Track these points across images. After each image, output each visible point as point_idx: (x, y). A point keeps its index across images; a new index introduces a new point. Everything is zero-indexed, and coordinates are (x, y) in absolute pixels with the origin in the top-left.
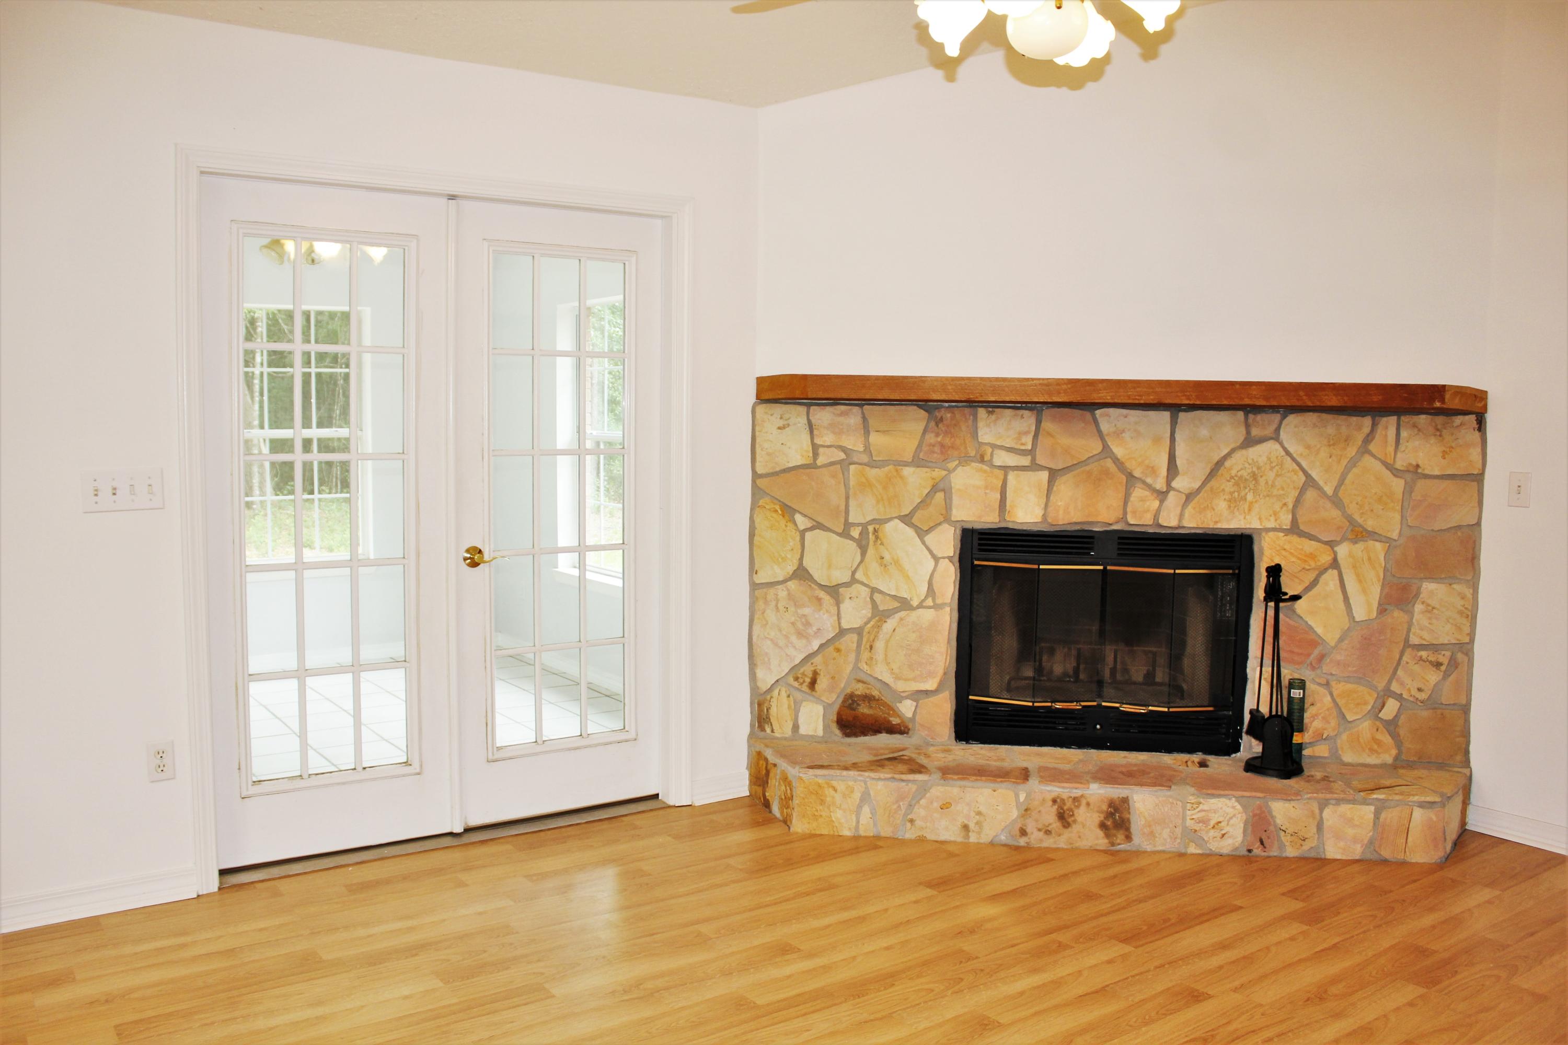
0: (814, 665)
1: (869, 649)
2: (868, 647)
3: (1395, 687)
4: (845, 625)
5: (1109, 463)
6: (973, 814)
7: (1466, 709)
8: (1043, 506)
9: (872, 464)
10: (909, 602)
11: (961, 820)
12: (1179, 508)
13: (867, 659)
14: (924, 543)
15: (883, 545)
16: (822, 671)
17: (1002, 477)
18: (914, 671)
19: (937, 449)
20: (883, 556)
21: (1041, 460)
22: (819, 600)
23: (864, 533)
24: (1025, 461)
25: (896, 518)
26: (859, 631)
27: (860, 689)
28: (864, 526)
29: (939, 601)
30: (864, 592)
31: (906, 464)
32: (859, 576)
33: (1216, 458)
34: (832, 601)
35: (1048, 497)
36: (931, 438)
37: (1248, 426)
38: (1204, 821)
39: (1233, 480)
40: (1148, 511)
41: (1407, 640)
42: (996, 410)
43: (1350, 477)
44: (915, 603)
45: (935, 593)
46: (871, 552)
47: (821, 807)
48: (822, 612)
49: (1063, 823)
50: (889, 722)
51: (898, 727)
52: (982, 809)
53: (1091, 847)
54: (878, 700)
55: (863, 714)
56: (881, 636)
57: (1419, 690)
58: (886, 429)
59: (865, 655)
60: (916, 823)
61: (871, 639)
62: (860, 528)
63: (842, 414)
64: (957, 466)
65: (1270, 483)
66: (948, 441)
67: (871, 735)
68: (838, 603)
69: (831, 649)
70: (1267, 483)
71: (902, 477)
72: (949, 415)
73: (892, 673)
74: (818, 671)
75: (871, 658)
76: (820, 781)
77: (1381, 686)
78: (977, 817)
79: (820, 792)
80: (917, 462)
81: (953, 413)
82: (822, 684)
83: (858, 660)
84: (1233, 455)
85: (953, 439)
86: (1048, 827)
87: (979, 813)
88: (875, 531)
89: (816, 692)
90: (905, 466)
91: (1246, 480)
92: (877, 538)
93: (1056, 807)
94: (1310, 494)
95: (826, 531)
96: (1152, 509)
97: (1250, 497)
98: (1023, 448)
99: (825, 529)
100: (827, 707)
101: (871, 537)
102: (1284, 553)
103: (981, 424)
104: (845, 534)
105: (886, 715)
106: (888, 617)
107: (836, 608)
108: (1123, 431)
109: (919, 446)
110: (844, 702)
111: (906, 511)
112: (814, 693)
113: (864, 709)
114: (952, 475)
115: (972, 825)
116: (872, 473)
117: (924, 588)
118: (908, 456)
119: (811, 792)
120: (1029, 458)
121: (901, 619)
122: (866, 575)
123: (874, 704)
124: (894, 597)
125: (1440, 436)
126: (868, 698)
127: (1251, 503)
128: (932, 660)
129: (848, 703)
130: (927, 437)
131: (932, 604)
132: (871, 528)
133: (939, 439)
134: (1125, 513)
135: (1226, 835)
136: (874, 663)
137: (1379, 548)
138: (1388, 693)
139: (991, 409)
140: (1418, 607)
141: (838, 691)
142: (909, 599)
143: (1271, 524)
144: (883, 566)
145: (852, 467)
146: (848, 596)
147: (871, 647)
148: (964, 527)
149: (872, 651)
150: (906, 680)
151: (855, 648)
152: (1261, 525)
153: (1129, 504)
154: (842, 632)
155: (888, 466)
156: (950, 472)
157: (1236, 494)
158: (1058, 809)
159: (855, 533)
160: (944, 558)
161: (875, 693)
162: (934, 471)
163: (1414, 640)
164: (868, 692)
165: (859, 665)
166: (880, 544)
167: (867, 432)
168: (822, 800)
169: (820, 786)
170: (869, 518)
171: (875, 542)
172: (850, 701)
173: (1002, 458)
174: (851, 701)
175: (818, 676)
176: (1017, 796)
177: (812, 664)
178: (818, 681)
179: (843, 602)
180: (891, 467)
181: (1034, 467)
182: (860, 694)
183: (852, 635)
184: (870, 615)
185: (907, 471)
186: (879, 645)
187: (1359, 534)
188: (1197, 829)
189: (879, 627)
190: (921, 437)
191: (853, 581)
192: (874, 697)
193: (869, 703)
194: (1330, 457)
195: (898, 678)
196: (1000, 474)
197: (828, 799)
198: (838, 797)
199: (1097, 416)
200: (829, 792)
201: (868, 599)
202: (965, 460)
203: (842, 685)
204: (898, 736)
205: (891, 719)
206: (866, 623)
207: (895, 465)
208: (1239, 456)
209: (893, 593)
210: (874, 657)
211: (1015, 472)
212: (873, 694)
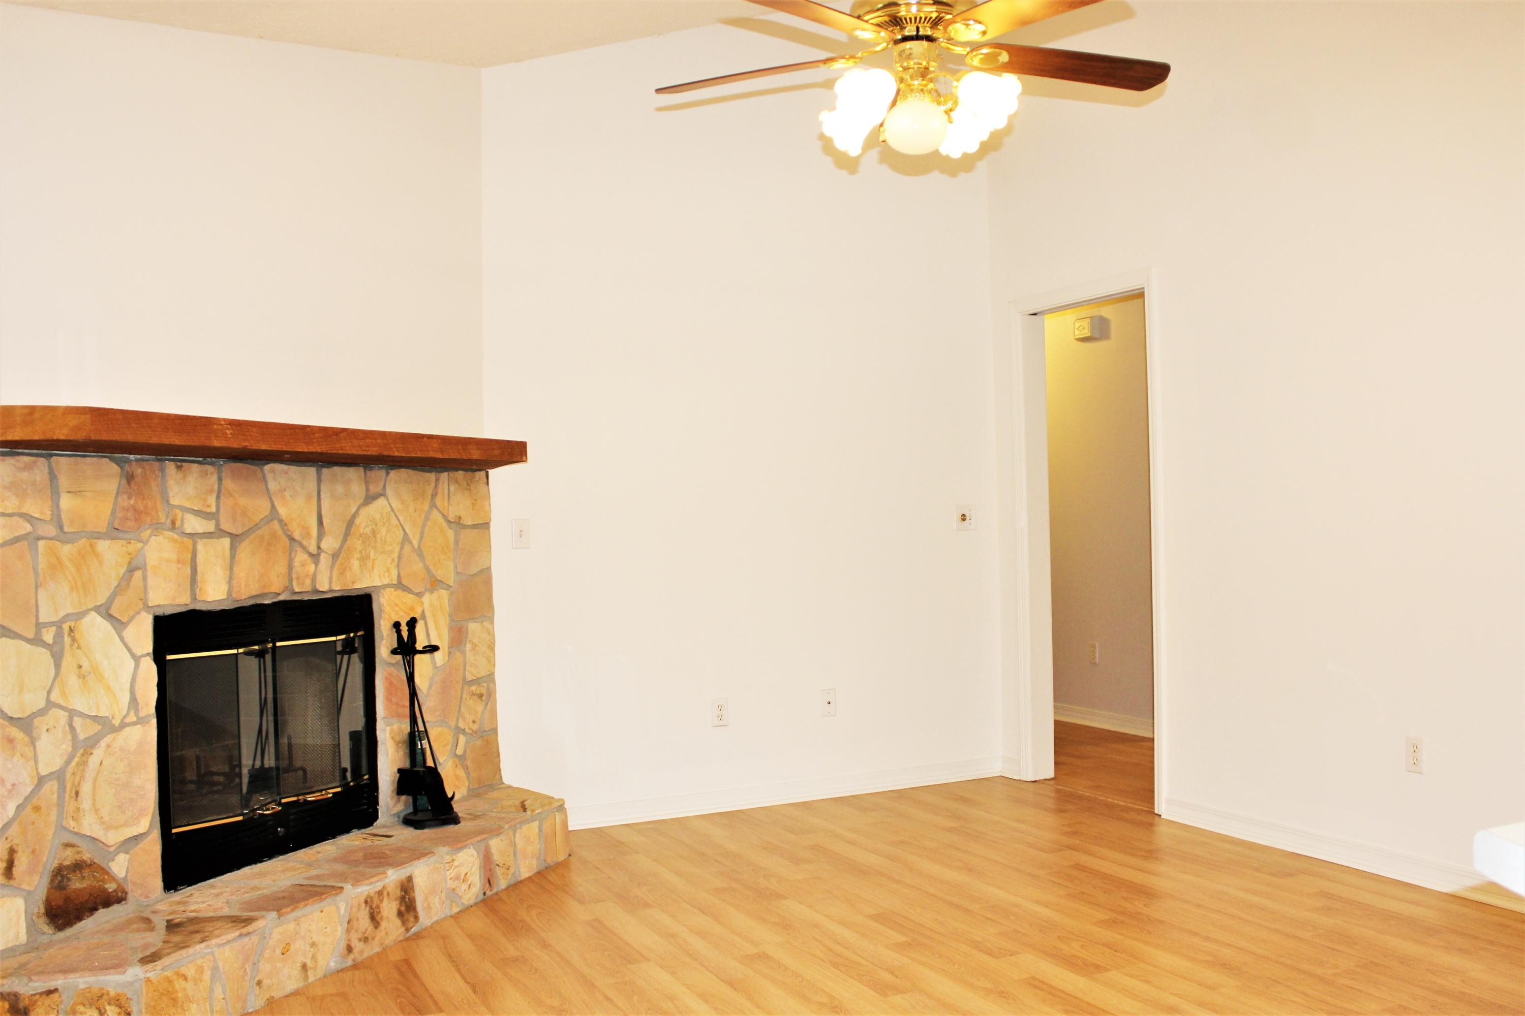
0: (9, 840)
1: (74, 796)
2: (73, 795)
3: (461, 725)
4: (43, 772)
5: (276, 525)
6: (308, 947)
7: (495, 730)
8: (227, 579)
9: (63, 536)
10: (111, 722)
11: (300, 959)
12: (329, 571)
13: (74, 812)
14: (122, 639)
15: (80, 648)
16: (19, 847)
17: (191, 547)
18: (125, 813)
19: (130, 514)
20: (81, 664)
21: (226, 526)
22: (11, 740)
23: (59, 635)
24: (210, 526)
25: (92, 609)
26: (59, 775)
27: (69, 856)
28: (58, 625)
29: (142, 714)
30: (63, 716)
31: (100, 536)
32: (54, 697)
33: (349, 517)
34: (27, 739)
35: (231, 568)
36: (124, 501)
37: (367, 482)
38: (457, 878)
39: (361, 538)
40: (307, 576)
41: (464, 678)
42: (184, 464)
43: (427, 530)
44: (116, 722)
45: (138, 704)
46: (68, 662)
47: (174, 1010)
48: (15, 758)
49: (374, 924)
50: (105, 891)
51: (114, 894)
52: (315, 938)
53: (395, 941)
54: (91, 865)
55: (75, 890)
56: (87, 775)
57: (474, 722)
58: (78, 489)
59: (70, 805)
60: (263, 983)
61: (76, 783)
62: (54, 628)
63: (28, 467)
64: (150, 536)
65: (383, 539)
66: (140, 506)
67: (88, 917)
68: (33, 742)
69: (29, 808)
70: (381, 539)
71: (97, 555)
72: (140, 471)
73: (103, 823)
74: (15, 847)
75: (78, 809)
76: (169, 973)
77: (453, 724)
78: (312, 949)
79: (171, 989)
80: (114, 532)
81: (143, 468)
82: (22, 863)
83: (61, 814)
84: (360, 512)
85: (145, 502)
86: (365, 933)
87: (313, 945)
88: (71, 630)
89: (15, 879)
90: (99, 538)
91: (369, 537)
92: (74, 640)
93: (368, 908)
94: (407, 548)
95: (13, 638)
96: (310, 574)
97: (372, 556)
98: (208, 510)
99: (12, 635)
100: (28, 896)
101: (67, 639)
102: (397, 609)
103: (171, 482)
104: (37, 641)
105: (101, 883)
106: (93, 747)
107: (32, 748)
108: (285, 490)
109: (113, 512)
110: (52, 881)
111: (101, 600)
112: (12, 882)
113: (77, 884)
114: (146, 547)
115: (309, 963)
116: (66, 550)
117: (125, 698)
118: (102, 527)
119: (162, 994)
120: (213, 522)
121: (108, 746)
122: (63, 694)
123: (86, 873)
124: (96, 719)
125: (470, 489)
126: (78, 866)
127: (374, 560)
128: (142, 793)
129: (57, 881)
130: (120, 499)
131: (135, 719)
132: (66, 627)
133: (132, 502)
134: (291, 580)
135: (471, 885)
136: (82, 815)
137: (444, 593)
138: (459, 731)
139: (179, 464)
140: (469, 646)
141: (40, 868)
142: (110, 717)
143: (386, 581)
144: (82, 678)
145: (41, 543)
146: (45, 727)
147: (77, 793)
148: (158, 614)
149: (79, 798)
150: (116, 828)
151: (55, 801)
152: (380, 582)
153: (294, 571)
154: (41, 781)
155: (80, 540)
156: (146, 543)
157: (364, 551)
158: (369, 910)
159: (48, 636)
160: (144, 656)
161: (86, 857)
162: (130, 543)
163: (469, 677)
164: (78, 857)
165: (64, 823)
166: (77, 648)
167: (55, 494)
168: (173, 999)
169: (169, 981)
170: (62, 614)
171: (71, 645)
172: (59, 878)
173: (194, 524)
174: (60, 876)
175: (15, 855)
176: (338, 909)
177: (7, 839)
178: (16, 863)
179: (39, 739)
180: (84, 541)
181: (220, 533)
182: (69, 863)
183: (50, 783)
184: (70, 749)
185: (103, 545)
186: (86, 789)
187: (435, 584)
188: (454, 887)
189: (84, 763)
190: (115, 498)
191: (50, 705)
192: (85, 862)
193: (80, 872)
194: (415, 511)
195: (108, 827)
196: (188, 542)
197: (180, 995)
198: (189, 986)
199: (266, 472)
200: (179, 984)
201: (67, 728)
202: (157, 528)
203: (45, 859)
204: (116, 907)
205: (107, 886)
206: (68, 762)
207: (88, 538)
208: (364, 512)
209: (94, 714)
210: (81, 807)
211: (204, 540)
212: (85, 858)
